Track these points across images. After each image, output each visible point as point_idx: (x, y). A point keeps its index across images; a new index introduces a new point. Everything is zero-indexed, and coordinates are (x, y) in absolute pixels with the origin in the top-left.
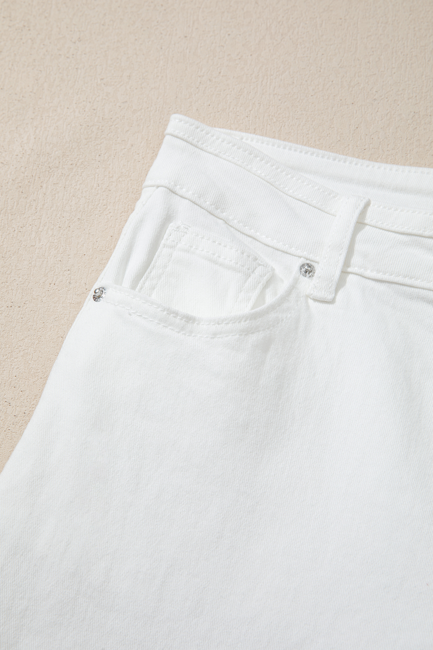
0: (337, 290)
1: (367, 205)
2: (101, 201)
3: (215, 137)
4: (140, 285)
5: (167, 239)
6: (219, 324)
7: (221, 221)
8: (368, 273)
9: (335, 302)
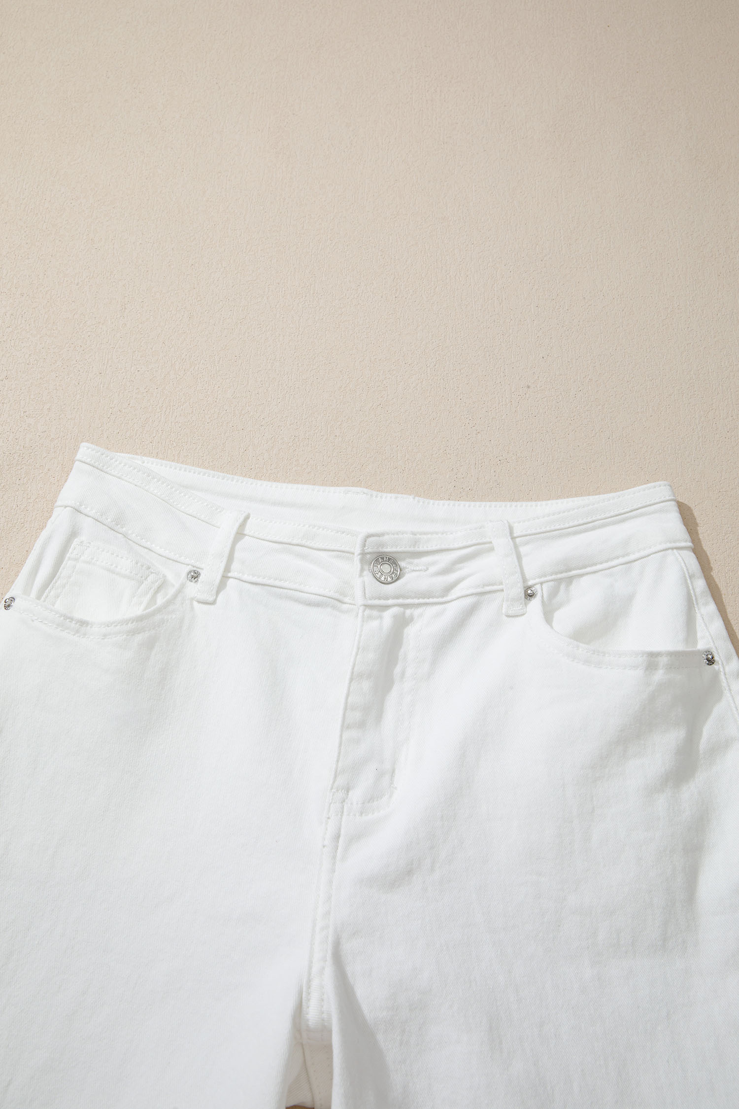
0: (218, 593)
1: (247, 518)
2: (19, 520)
3: (118, 462)
4: (45, 594)
5: (72, 553)
6: (108, 626)
7: (120, 535)
8: (246, 577)
9: (216, 603)
